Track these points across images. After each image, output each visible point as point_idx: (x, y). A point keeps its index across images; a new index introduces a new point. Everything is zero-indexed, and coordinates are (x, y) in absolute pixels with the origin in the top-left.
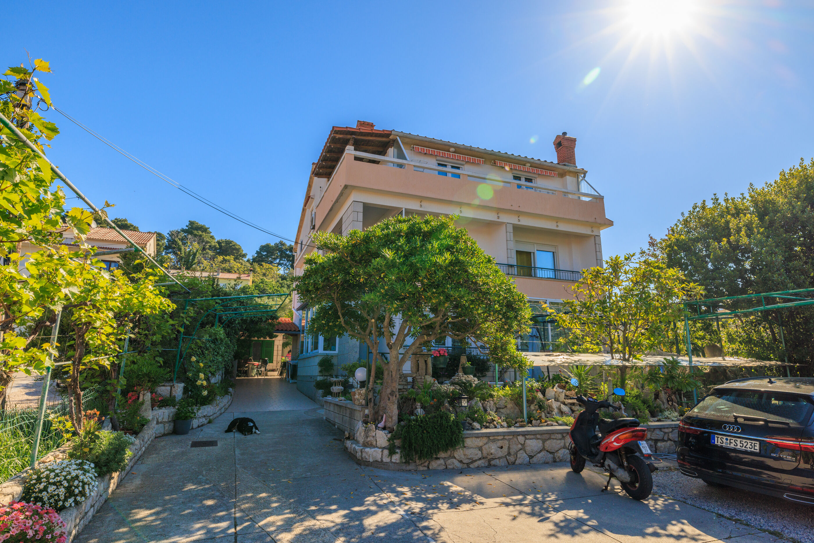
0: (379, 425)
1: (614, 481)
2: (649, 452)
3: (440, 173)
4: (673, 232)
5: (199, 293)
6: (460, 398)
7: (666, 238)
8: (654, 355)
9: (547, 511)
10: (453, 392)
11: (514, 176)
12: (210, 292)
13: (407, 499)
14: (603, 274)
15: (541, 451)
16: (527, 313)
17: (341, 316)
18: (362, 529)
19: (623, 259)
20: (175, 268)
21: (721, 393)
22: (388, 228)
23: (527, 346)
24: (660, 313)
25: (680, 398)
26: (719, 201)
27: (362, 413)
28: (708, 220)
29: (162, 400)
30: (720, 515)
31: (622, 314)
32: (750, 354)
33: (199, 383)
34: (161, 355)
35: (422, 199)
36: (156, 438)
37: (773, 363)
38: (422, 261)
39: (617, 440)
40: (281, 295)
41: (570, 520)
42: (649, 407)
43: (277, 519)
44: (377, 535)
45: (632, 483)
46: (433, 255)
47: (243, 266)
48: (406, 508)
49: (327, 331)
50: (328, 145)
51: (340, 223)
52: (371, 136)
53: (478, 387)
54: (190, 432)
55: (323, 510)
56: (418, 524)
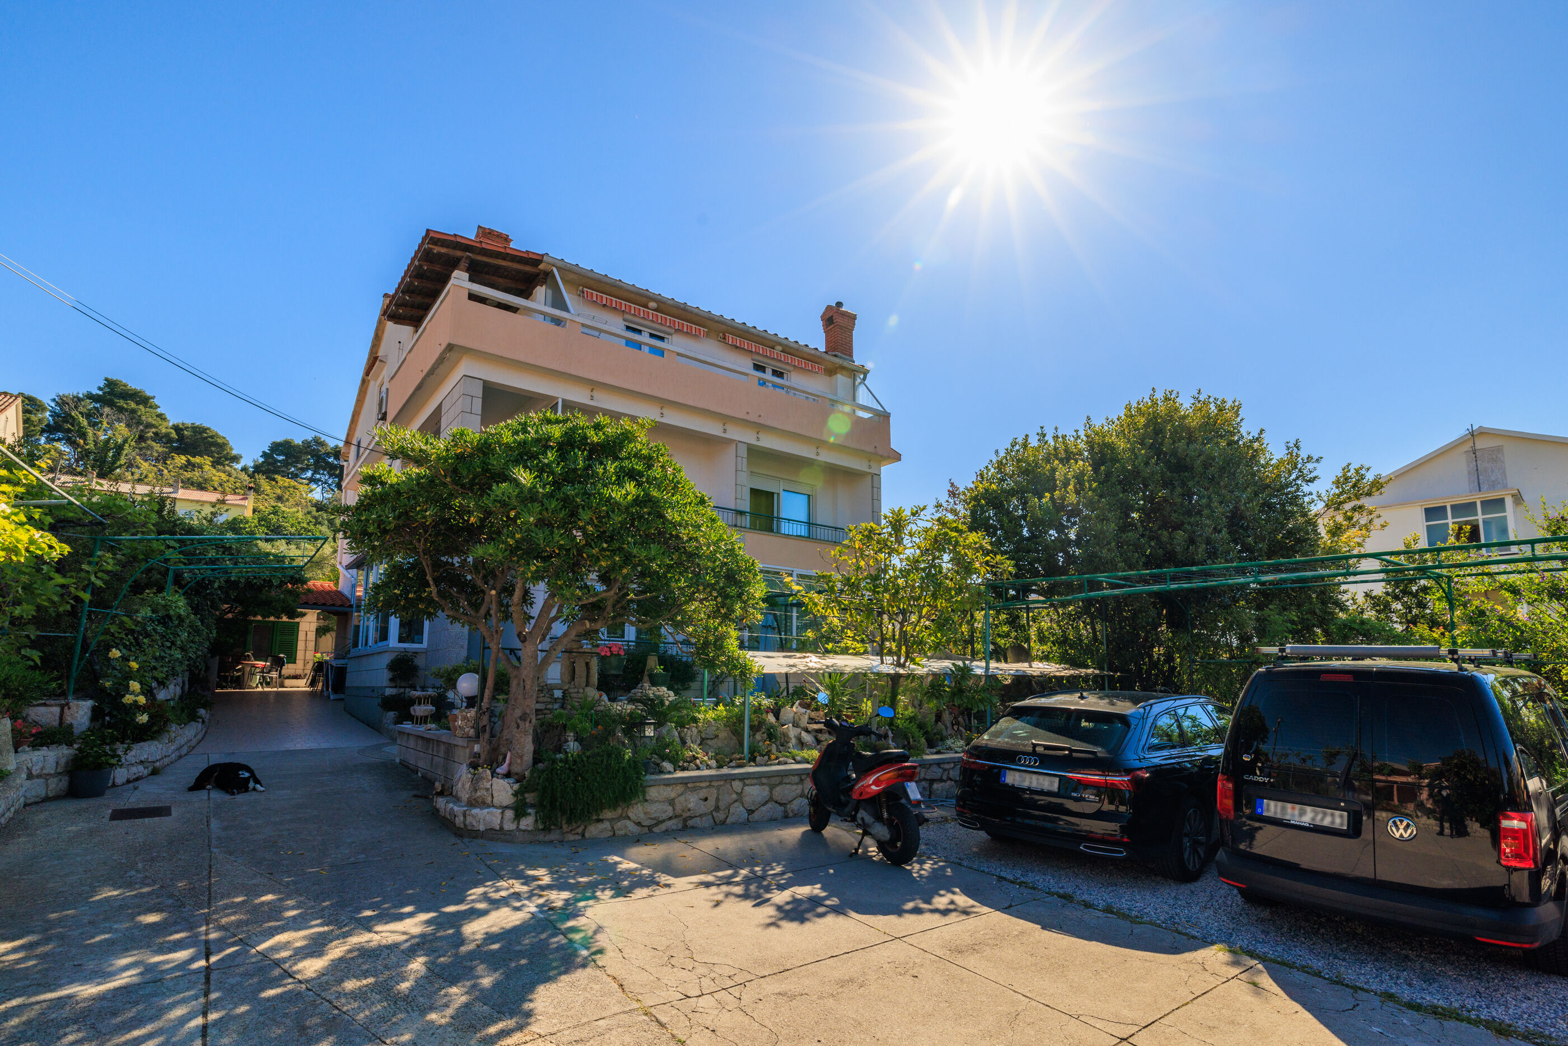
0: (498, 770)
1: (868, 840)
2: (919, 797)
3: (630, 343)
4: (982, 478)
5: (127, 526)
6: (642, 724)
7: (973, 486)
8: (941, 659)
9: (768, 890)
10: (631, 715)
11: (755, 365)
12: (153, 525)
13: (542, 888)
14: (879, 534)
15: (766, 803)
16: (759, 590)
17: (431, 582)
18: (460, 940)
19: (909, 514)
20: (72, 472)
21: (1019, 713)
22: (525, 431)
23: (758, 642)
24: (952, 597)
25: (970, 720)
26: (1046, 438)
27: (468, 751)
28: (1029, 464)
29: (40, 733)
30: (1002, 878)
31: (900, 597)
32: (1064, 659)
33: (128, 699)
34: (34, 645)
35: (594, 385)
36: (26, 805)
37: (1090, 671)
38: (585, 493)
39: (876, 783)
40: (316, 539)
41: (800, 900)
42: (926, 733)
43: (296, 938)
44: (486, 948)
45: (892, 842)
46: (605, 485)
47: (232, 479)
48: (541, 901)
49: (404, 608)
50: (417, 263)
51: (438, 412)
52: (504, 259)
53: (674, 706)
54: (108, 792)
55: (387, 915)
56: (559, 925)
